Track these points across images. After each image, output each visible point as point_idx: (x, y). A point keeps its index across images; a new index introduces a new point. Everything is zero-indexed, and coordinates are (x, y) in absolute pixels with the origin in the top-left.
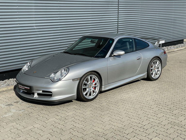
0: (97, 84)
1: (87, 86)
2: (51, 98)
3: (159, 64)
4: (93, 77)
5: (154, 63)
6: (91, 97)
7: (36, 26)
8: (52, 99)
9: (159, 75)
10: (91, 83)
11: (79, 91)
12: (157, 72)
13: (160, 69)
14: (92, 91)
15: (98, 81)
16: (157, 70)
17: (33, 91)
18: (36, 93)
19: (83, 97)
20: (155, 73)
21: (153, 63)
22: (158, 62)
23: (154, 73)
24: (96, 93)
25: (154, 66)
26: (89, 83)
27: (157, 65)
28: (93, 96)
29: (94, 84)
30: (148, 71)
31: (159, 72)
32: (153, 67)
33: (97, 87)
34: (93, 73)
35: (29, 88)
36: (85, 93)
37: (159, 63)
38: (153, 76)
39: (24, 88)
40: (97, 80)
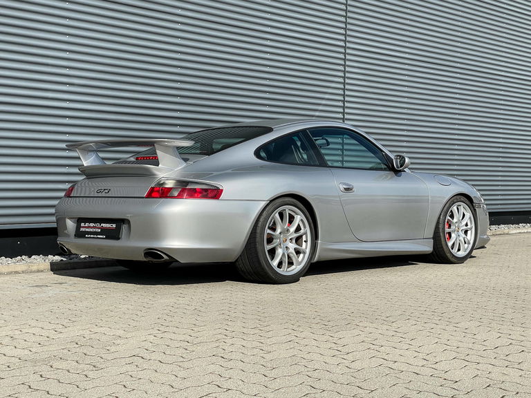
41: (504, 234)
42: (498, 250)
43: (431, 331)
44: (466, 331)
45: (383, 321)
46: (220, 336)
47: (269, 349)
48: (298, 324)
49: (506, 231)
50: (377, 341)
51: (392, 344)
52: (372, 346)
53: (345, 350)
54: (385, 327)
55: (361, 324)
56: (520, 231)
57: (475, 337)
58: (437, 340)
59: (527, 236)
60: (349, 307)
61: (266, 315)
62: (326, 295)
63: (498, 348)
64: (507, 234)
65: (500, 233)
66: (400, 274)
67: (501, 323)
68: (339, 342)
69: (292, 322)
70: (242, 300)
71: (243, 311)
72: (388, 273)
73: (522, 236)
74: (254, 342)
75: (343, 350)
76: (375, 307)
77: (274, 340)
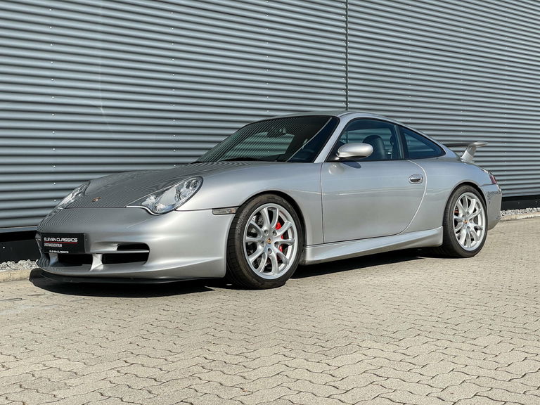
0: (290, 237)
1: (260, 238)
2: (145, 265)
3: (477, 209)
4: (277, 214)
5: (462, 201)
6: (273, 275)
7: (105, 107)
8: (147, 268)
9: (479, 242)
10: (270, 228)
11: (234, 249)
12: (472, 231)
13: (481, 223)
14: (274, 255)
15: (291, 228)
16: (472, 225)
17: (89, 249)
18: (100, 256)
19: (247, 270)
20: (467, 234)
21: (460, 202)
22: (474, 201)
23: (464, 232)
24: (287, 263)
25: (463, 211)
26: (265, 228)
27: (471, 211)
28: (279, 272)
29: (280, 233)
30: (444, 224)
31: (479, 232)
32: (461, 215)
33: (290, 247)
34: (277, 197)
35: (76, 240)
36: (251, 259)
37: (477, 203)
38: (462, 242)
39: (59, 243)
40: (290, 223)
41: (511, 220)
42: (508, 239)
43: (445, 351)
44: (484, 350)
45: (389, 339)
46: (197, 369)
47: (252, 387)
48: (291, 346)
49: (513, 217)
50: (382, 370)
51: (400, 375)
52: (375, 378)
53: (343, 386)
54: (392, 348)
55: (364, 344)
56: (528, 216)
57: (497, 359)
58: (453, 366)
59: (535, 221)
60: (351, 319)
61: (256, 333)
62: (326, 302)
63: (526, 377)
64: (515, 219)
65: (508, 218)
66: (407, 271)
67: (524, 337)
68: (336, 373)
69: (285, 344)
70: (233, 312)
71: (231, 329)
72: (396, 271)
73: (530, 221)
74: (235, 377)
75: (341, 387)
76: (380, 318)
77: (259, 373)
